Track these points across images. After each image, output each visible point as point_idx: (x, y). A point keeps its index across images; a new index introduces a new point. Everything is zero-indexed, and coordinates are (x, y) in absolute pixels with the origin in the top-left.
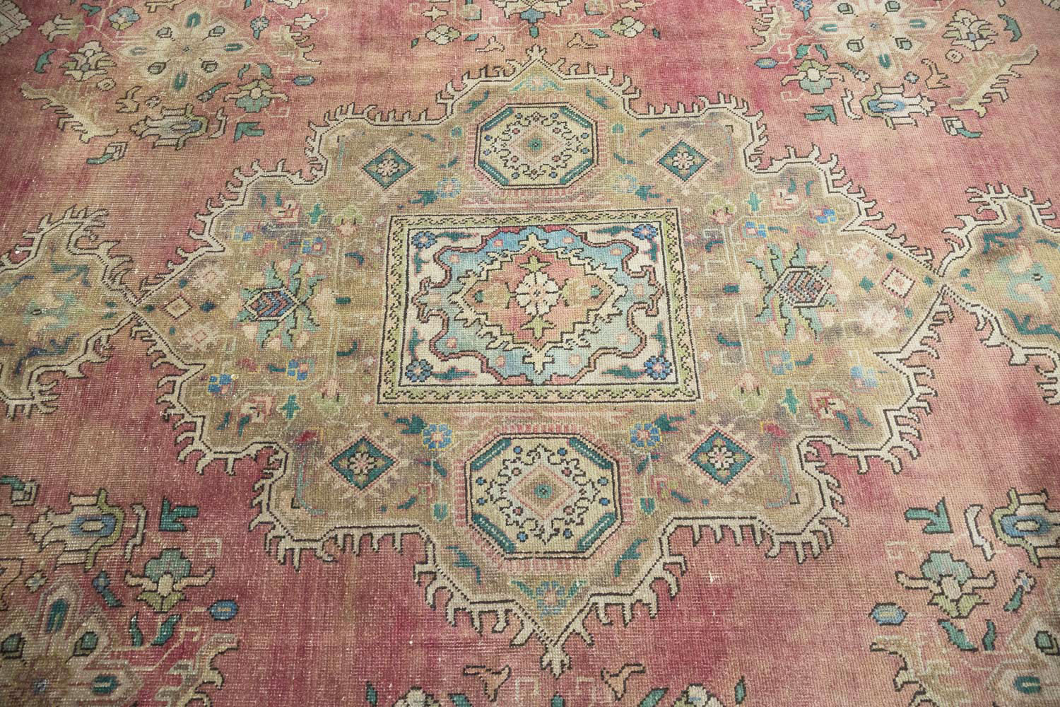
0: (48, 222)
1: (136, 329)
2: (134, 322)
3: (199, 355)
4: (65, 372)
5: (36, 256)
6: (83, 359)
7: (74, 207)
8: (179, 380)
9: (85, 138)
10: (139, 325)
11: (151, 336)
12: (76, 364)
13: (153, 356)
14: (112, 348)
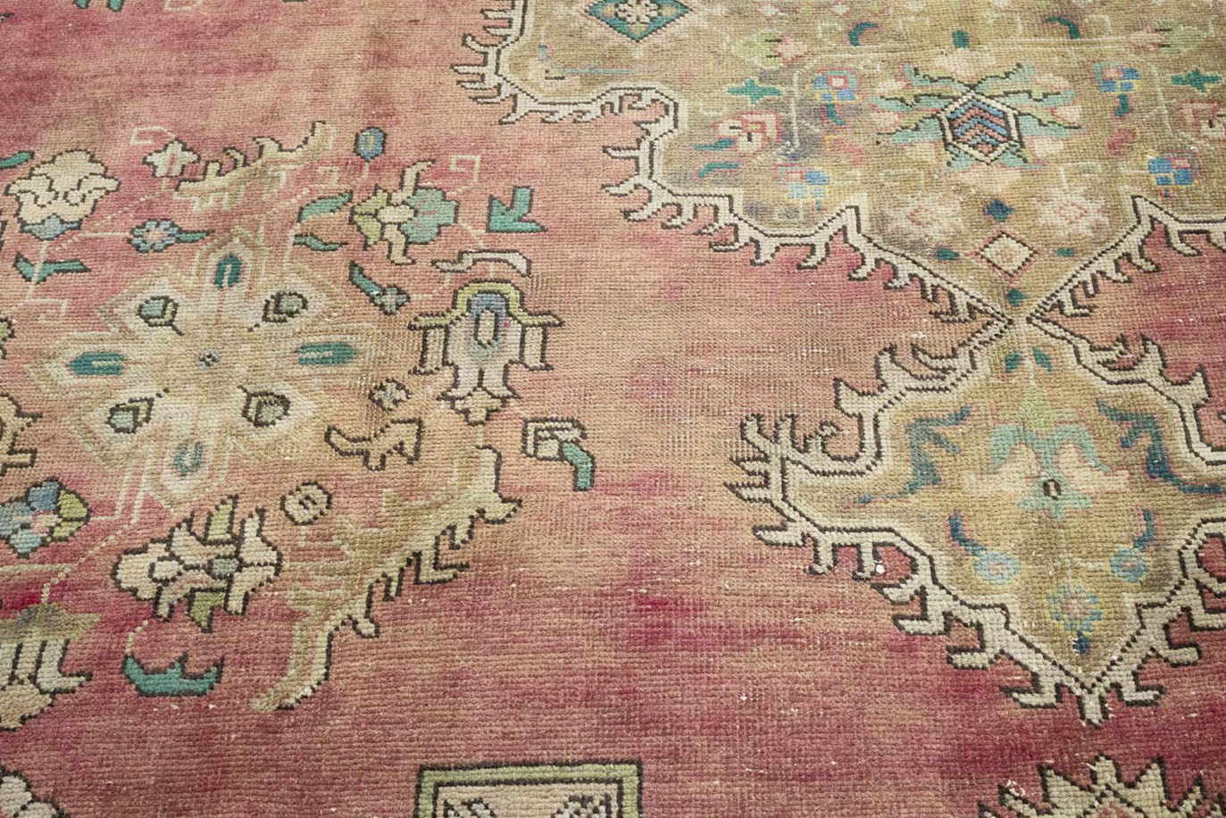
0: (783, 528)
1: (1069, 309)
2: (1055, 315)
3: (1115, 208)
4: (1197, 407)
5: (890, 530)
6: (1158, 381)
7: (731, 487)
8: (1175, 228)
9: (497, 509)
10: (1060, 305)
11: (1084, 284)
12: (1173, 392)
13: (1130, 272)
14: (1123, 340)
